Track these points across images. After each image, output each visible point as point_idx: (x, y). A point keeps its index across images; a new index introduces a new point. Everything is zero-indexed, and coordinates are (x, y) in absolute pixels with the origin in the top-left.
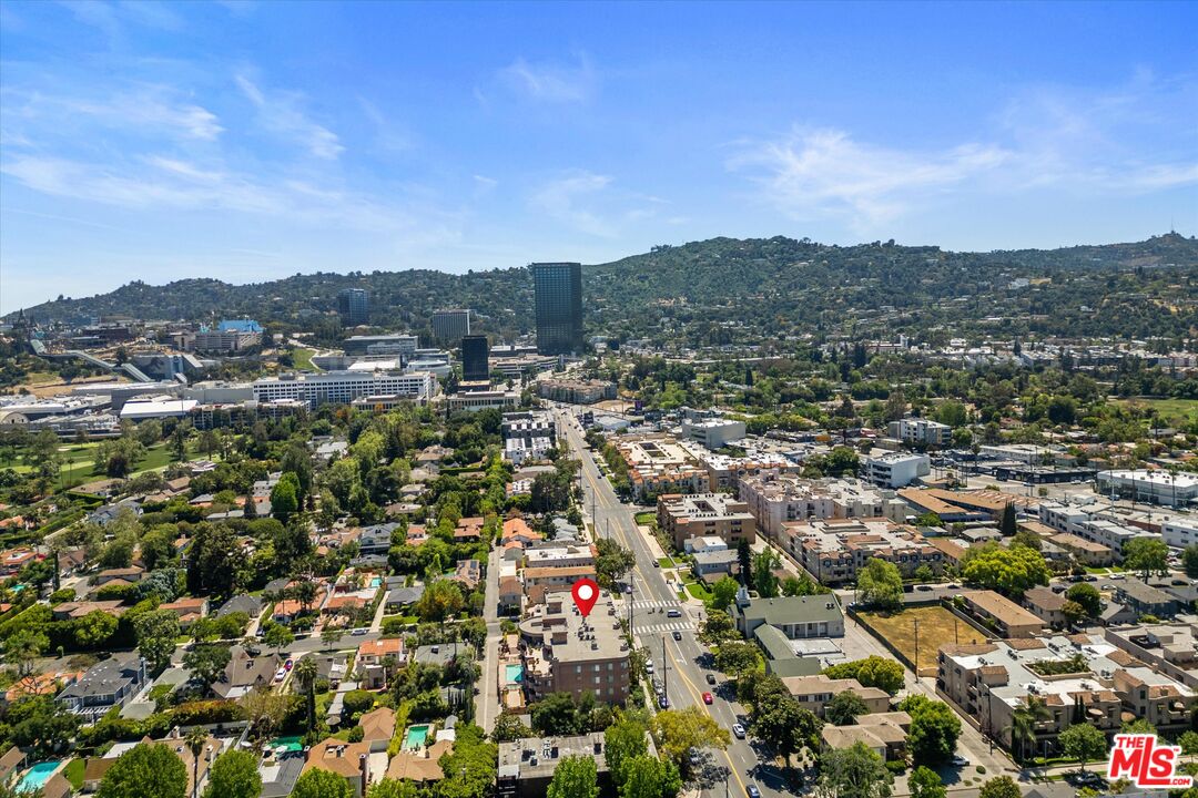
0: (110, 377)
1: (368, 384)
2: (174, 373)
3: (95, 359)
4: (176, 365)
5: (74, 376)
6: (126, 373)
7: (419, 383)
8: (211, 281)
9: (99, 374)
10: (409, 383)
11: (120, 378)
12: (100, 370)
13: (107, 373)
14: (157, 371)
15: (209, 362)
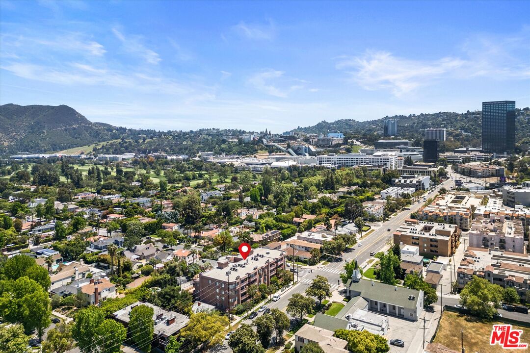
0: (283, 153)
1: (363, 160)
2: (304, 153)
3: (281, 147)
4: (306, 150)
5: (272, 152)
6: (289, 152)
7: (387, 160)
8: (351, 120)
9: (280, 152)
10: (383, 160)
11: (287, 154)
12: (281, 151)
13: (283, 152)
14: (299, 152)
15: (318, 149)
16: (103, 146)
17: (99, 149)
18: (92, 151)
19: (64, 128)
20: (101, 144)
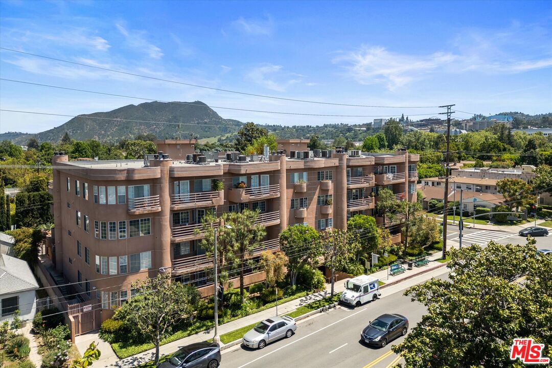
16: (227, 137)
17: (223, 140)
18: (216, 141)
19: (196, 122)
20: (226, 135)
